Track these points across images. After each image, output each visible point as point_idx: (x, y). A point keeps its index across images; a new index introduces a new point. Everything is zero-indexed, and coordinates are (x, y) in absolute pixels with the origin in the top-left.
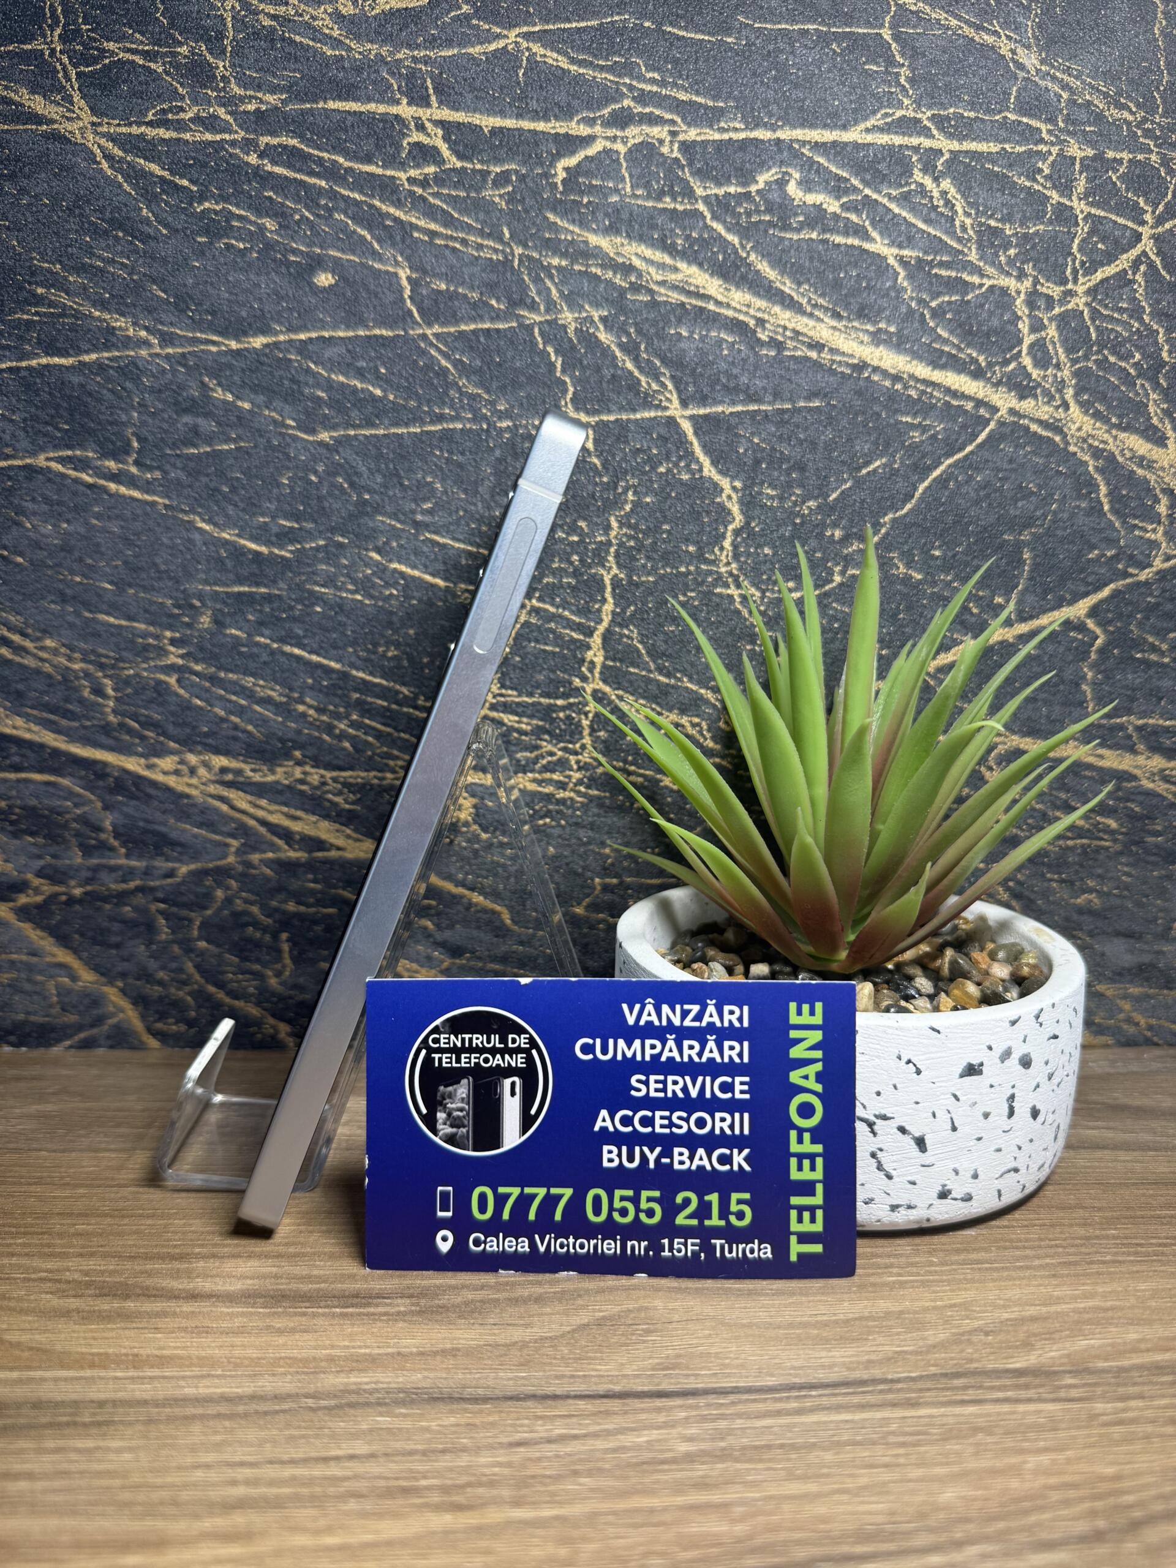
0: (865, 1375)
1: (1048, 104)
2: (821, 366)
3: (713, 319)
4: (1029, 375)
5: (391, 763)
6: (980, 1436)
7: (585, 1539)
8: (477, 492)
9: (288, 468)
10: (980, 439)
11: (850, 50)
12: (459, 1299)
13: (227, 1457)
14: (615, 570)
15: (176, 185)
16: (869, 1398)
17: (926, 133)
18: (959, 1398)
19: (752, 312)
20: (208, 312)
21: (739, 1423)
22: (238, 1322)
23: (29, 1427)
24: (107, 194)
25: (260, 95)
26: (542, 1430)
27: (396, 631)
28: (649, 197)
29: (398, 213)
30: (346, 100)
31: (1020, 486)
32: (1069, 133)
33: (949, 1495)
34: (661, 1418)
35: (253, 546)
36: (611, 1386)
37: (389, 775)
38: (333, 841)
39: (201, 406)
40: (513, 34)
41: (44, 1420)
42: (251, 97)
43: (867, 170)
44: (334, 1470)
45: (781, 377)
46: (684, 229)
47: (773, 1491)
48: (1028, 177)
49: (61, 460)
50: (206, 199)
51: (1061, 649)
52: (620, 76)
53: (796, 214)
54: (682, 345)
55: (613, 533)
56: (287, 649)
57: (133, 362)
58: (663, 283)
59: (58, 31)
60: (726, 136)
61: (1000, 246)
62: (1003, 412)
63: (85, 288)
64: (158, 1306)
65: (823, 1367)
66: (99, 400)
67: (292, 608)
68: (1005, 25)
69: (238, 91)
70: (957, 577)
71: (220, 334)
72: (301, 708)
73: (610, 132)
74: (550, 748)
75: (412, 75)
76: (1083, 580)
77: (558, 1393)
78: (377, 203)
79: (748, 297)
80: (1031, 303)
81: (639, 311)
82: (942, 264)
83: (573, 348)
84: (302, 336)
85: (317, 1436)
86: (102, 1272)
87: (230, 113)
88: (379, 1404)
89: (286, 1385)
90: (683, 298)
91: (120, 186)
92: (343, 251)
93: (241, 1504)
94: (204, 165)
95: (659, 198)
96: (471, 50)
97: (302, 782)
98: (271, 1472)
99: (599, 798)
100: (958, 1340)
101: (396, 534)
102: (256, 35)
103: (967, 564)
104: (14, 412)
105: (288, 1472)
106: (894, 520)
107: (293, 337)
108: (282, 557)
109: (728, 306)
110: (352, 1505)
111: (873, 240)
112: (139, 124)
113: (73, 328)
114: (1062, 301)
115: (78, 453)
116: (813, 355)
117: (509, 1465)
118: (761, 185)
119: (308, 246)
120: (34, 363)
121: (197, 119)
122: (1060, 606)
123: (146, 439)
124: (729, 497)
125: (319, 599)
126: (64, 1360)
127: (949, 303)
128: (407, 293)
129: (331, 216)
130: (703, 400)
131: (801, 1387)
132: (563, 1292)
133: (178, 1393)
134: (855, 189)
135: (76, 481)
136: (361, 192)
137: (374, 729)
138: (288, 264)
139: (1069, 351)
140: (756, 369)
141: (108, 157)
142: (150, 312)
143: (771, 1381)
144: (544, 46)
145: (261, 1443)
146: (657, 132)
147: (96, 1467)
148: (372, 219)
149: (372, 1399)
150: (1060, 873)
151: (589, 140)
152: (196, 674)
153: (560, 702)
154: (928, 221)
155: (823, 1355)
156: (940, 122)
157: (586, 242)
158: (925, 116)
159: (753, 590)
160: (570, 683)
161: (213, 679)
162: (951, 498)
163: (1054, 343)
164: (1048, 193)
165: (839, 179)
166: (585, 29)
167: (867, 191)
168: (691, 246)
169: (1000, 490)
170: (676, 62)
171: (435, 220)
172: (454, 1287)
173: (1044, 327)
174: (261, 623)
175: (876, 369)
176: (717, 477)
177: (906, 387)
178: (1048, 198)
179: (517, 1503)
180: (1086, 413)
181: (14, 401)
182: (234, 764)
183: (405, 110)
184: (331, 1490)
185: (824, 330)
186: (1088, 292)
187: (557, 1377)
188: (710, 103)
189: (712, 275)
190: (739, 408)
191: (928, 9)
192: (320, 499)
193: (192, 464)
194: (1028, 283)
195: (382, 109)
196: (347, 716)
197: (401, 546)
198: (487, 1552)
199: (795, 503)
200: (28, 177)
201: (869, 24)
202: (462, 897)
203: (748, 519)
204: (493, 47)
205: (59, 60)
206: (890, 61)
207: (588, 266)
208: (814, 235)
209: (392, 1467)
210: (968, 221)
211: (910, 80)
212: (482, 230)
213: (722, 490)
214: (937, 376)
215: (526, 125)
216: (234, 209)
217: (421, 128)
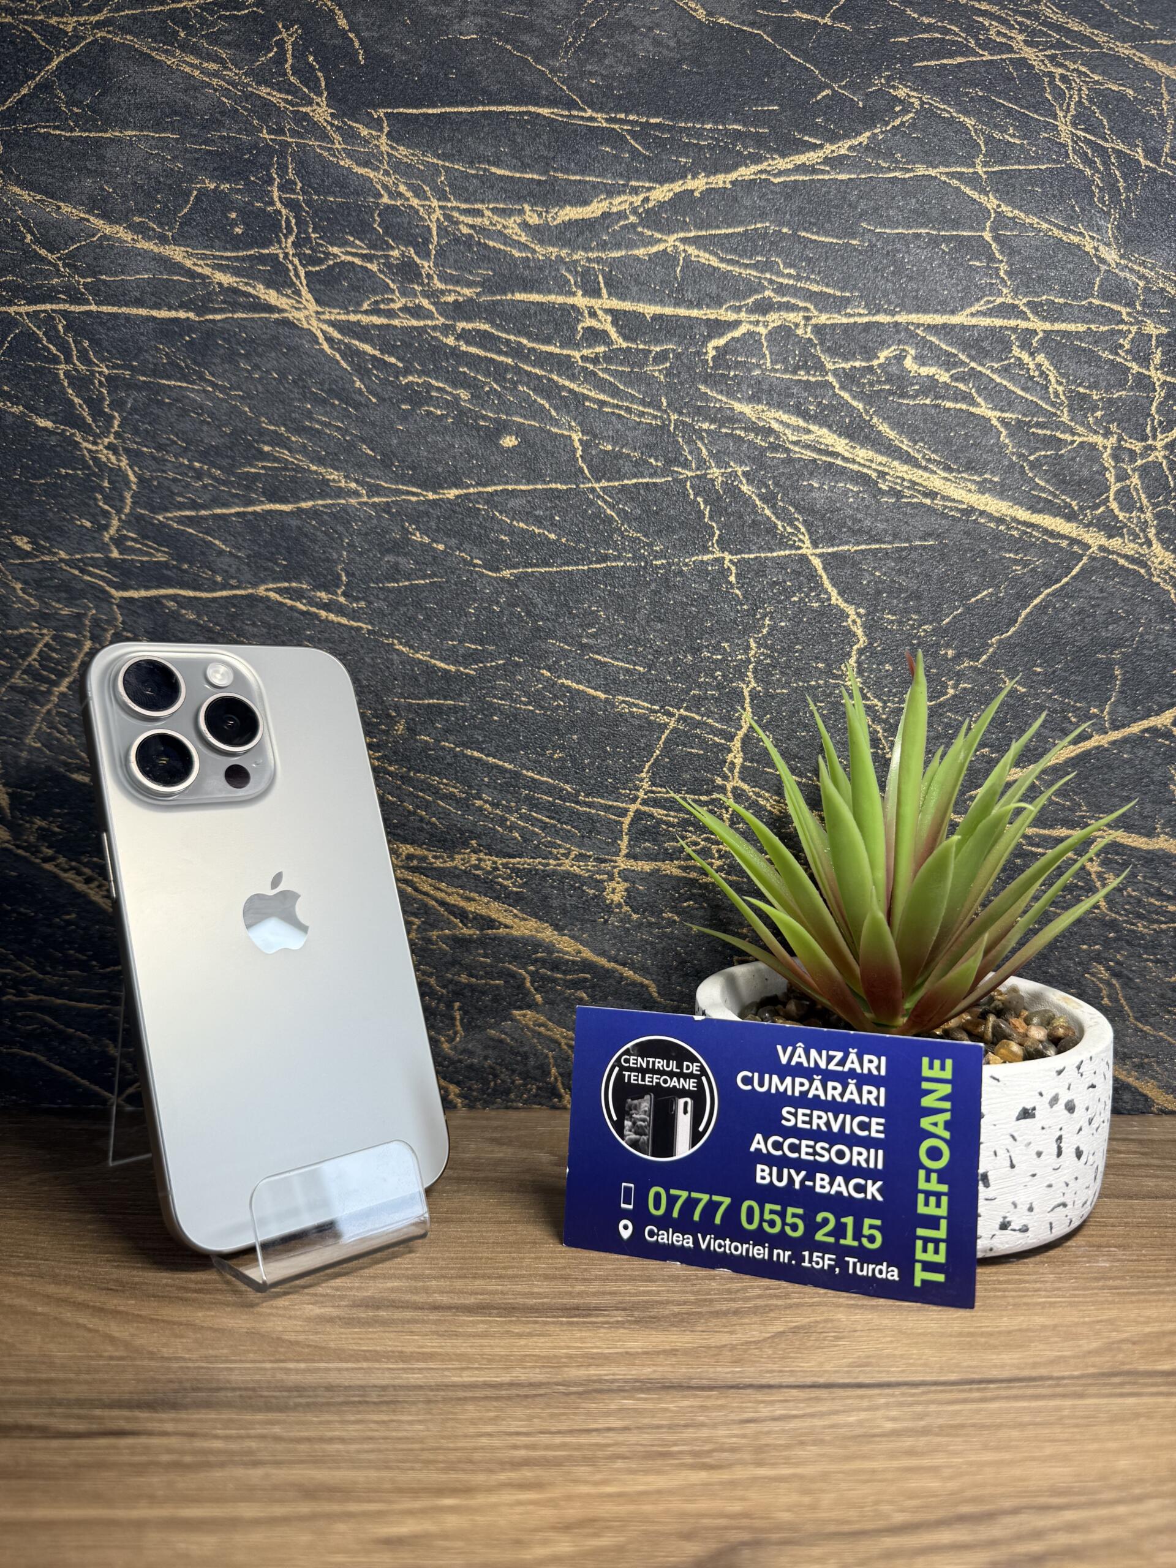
0: (1034, 1373)
1: (1127, 291)
2: (935, 510)
3: (843, 471)
4: (1116, 517)
5: (555, 851)
6: (1142, 1420)
7: (822, 1491)
8: (634, 619)
9: (475, 600)
10: (1074, 572)
11: (955, 249)
12: (667, 1312)
13: (503, 1428)
14: (753, 684)
15: (385, 362)
16: (1040, 1391)
17: (1022, 316)
18: (1118, 1391)
19: (874, 466)
20: (409, 468)
21: (933, 1408)
22: (481, 1328)
23: (328, 1404)
24: (327, 369)
25: (458, 289)
26: (765, 1411)
27: (561, 736)
28: (786, 371)
29: (572, 386)
30: (531, 292)
31: (1111, 612)
32: (1146, 315)
33: (1123, 1463)
34: (865, 1403)
35: (443, 665)
36: (816, 1379)
37: (552, 861)
38: (502, 919)
39: (402, 546)
40: (671, 239)
41: (340, 1400)
42: (450, 291)
43: (972, 347)
44: (596, 1439)
45: (900, 520)
46: (816, 397)
47: (973, 1458)
48: (1111, 352)
49: (279, 591)
50: (411, 373)
51: (1151, 754)
52: (762, 272)
53: (913, 384)
54: (813, 495)
55: (752, 652)
56: (469, 752)
57: (344, 509)
58: (796, 443)
59: (291, 239)
60: (852, 320)
61: (1088, 409)
62: (1094, 548)
63: (304, 446)
64: (408, 1315)
65: (995, 1366)
66: (314, 541)
67: (473, 717)
68: (1089, 227)
69: (440, 285)
70: (1057, 691)
71: (419, 486)
72: (478, 803)
73: (754, 318)
74: (694, 838)
75: (587, 271)
76: (1168, 693)
77: (772, 1382)
78: (555, 378)
79: (871, 454)
80: (1116, 457)
81: (777, 467)
82: (1038, 425)
83: (719, 498)
84: (490, 489)
85: (575, 1414)
86: (351, 1288)
87: (434, 304)
88: (621, 1390)
89: (537, 1376)
90: (815, 455)
91: (338, 362)
92: (525, 417)
93: (526, 1463)
94: (411, 345)
95: (795, 372)
96: (636, 252)
97: (477, 867)
98: (545, 1439)
99: (737, 883)
100: (1109, 1348)
101: (565, 655)
102: (457, 240)
103: (1066, 679)
104: (239, 550)
105: (558, 1440)
106: (1000, 641)
107: (481, 489)
108: (467, 675)
109: (854, 462)
110: (619, 1464)
111: (978, 405)
112: (355, 312)
113: (293, 480)
114: (1143, 455)
115: (294, 584)
116: (928, 501)
117: (744, 1436)
118: (882, 360)
119: (495, 413)
120: (258, 509)
121: (405, 309)
122: (1147, 716)
123: (353, 575)
124: (854, 622)
125: (498, 709)
126: (340, 1355)
127: (1045, 456)
128: (579, 453)
129: (515, 388)
130: (831, 540)
131: (980, 1382)
132: (756, 1307)
133: (446, 1380)
134: (963, 363)
135: (292, 608)
136: (542, 368)
137: (541, 821)
138: (479, 428)
139: (1150, 497)
140: (878, 513)
141: (329, 340)
142: (360, 467)
143: (953, 1377)
144: (698, 248)
145: (530, 1418)
146: (793, 317)
147: (394, 1434)
148: (549, 390)
149: (614, 1386)
150: (1155, 954)
151: (737, 324)
152: (390, 773)
153: (703, 798)
154: (1023, 389)
155: (994, 1358)
156: (1034, 307)
157: (732, 409)
158: (1021, 302)
159: (876, 701)
160: (713, 781)
161: (404, 778)
162: (1050, 622)
163: (1137, 490)
164: (1129, 364)
165: (949, 354)
166: (732, 234)
167: (973, 364)
168: (822, 412)
169: (1093, 615)
170: (809, 260)
171: (604, 392)
172: (661, 1303)
173: (1128, 477)
174: (447, 731)
175: (982, 513)
176: (843, 605)
177: (1008, 529)
178: (1129, 369)
179: (760, 1464)
180: (1167, 549)
181: (240, 540)
182: (419, 852)
183: (580, 300)
184: (599, 1453)
185: (936, 481)
186: (1165, 447)
187: (768, 1372)
188: (838, 294)
189: (840, 436)
190: (863, 547)
191: (1022, 215)
192: (501, 626)
193: (392, 596)
194: (1113, 439)
195: (560, 299)
196: (518, 809)
197: (568, 664)
198: (742, 1499)
199: (913, 627)
200: (260, 356)
201: (972, 228)
202: (614, 971)
203: (871, 639)
204: (654, 249)
205: (291, 262)
206: (991, 258)
207: (733, 429)
208: (928, 401)
209: (646, 1437)
210: (1060, 389)
211: (1009, 274)
212: (643, 400)
213: (848, 616)
214: (1036, 519)
215: (682, 312)
216: (433, 382)
217: (593, 314)
